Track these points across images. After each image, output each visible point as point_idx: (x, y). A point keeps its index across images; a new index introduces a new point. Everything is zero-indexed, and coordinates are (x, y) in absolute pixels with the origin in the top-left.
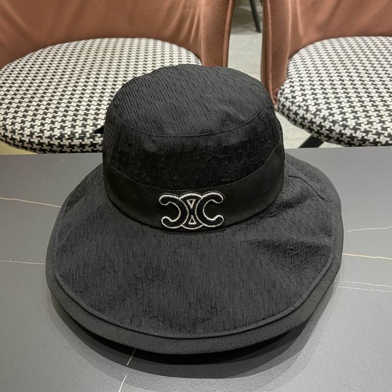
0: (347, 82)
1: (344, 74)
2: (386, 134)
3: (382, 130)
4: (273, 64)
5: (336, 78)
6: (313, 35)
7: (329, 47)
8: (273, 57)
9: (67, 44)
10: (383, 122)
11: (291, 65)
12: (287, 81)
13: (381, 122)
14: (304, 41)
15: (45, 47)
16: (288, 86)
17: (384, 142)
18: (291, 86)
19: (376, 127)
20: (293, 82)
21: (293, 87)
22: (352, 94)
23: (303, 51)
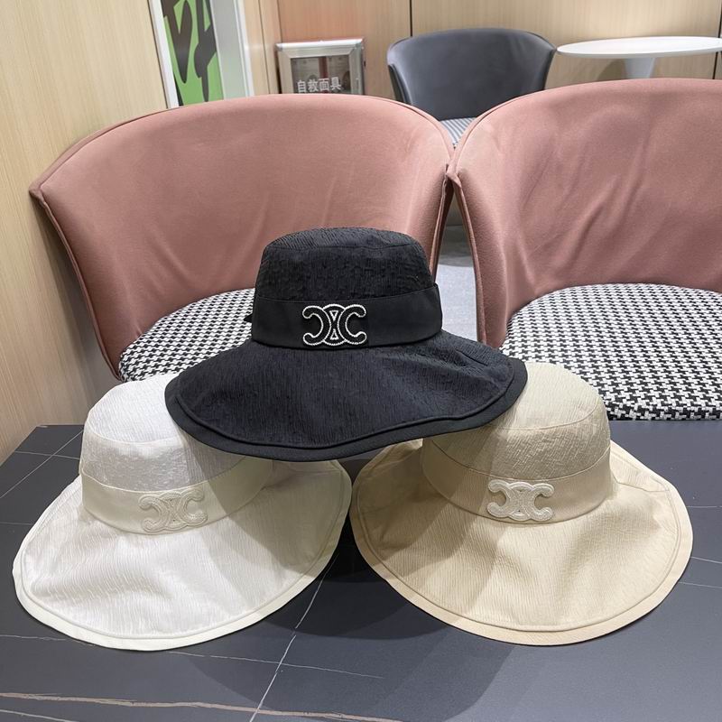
0: (582, 343)
1: (580, 333)
2: (621, 406)
3: (616, 401)
4: (486, 322)
5: (568, 338)
6: (549, 282)
7: (569, 298)
8: (485, 314)
9: (235, 292)
10: (619, 392)
11: (516, 321)
12: (507, 341)
13: (615, 391)
14: (537, 290)
15: (207, 296)
16: (507, 347)
17: (619, 415)
18: (511, 347)
19: (608, 398)
20: (513, 342)
21: (513, 348)
22: (586, 358)
23: (535, 304)
